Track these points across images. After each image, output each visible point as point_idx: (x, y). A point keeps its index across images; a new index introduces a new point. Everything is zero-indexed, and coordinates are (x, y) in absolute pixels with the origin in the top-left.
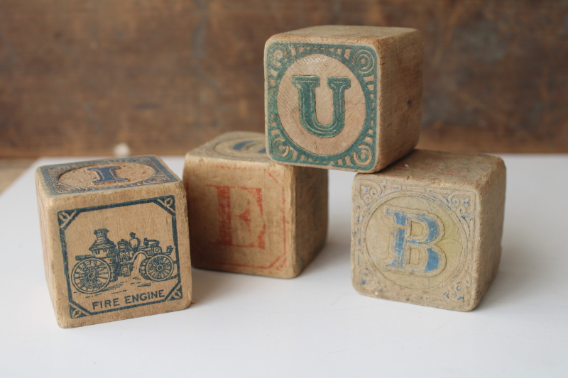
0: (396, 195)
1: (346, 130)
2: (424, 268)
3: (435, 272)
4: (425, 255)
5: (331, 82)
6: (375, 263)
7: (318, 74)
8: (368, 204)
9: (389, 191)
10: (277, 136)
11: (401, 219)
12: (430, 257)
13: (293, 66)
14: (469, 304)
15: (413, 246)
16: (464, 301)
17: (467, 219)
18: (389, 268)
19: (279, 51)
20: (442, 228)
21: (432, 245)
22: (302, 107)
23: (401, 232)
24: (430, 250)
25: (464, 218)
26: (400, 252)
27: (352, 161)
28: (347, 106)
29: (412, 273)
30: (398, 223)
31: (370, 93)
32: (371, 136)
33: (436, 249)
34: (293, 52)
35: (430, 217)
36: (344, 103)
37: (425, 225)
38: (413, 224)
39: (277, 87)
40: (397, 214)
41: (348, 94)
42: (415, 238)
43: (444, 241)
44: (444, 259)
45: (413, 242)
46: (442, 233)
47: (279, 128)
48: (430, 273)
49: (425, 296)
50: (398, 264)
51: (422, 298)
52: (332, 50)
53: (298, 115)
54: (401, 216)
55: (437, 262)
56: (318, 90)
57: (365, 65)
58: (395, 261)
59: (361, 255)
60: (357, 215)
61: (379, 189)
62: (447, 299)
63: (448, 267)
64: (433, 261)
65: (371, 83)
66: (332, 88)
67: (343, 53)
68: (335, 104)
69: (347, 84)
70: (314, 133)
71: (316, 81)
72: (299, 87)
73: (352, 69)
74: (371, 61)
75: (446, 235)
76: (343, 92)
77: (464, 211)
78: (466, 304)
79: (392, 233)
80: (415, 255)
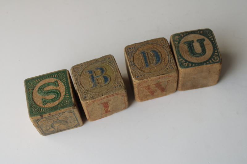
0: (86, 66)
1: (207, 53)
2: (104, 83)
3: (108, 82)
4: (103, 79)
5: (198, 41)
6: (87, 89)
7: (193, 40)
8: (78, 73)
9: (83, 66)
10: (181, 61)
11: (91, 72)
12: (105, 79)
13: (183, 39)
14: (123, 86)
15: (97, 78)
16: (121, 86)
17: (111, 63)
18: (92, 88)
19: (177, 36)
20: (104, 69)
21: (104, 75)
22: (189, 50)
23: (92, 76)
24: (104, 77)
25: (110, 63)
26: (94, 82)
27: (212, 61)
28: (206, 46)
29: (101, 86)
30: (90, 74)
31: (213, 40)
32: (216, 52)
33: (105, 75)
34: (182, 36)
35: (100, 67)
36: (204, 46)
37: (99, 70)
38: (95, 72)
39: (178, 46)
40: (89, 71)
41: (205, 43)
42: (97, 76)
43: (107, 72)
44: (109, 77)
45: (97, 77)
46: (105, 70)
47: (182, 58)
48: (107, 83)
49: (108, 91)
50: (95, 85)
51: (107, 92)
52: (196, 32)
53: (188, 53)
54: (90, 71)
55: (107, 79)
56: (194, 44)
57: (208, 34)
58: (93, 85)
59: (81, 89)
60: (75, 78)
61: (80, 67)
62: (115, 88)
63: (112, 79)
64: (106, 79)
65: (212, 38)
66: (199, 42)
67: (200, 32)
68: (201, 46)
69: (204, 40)
70: (196, 56)
71: (193, 41)
72: (187, 44)
73: (204, 36)
74: (210, 32)
75: (107, 70)
76: (203, 42)
77: (109, 61)
78: (122, 87)
79: (89, 77)
80: (100, 81)
